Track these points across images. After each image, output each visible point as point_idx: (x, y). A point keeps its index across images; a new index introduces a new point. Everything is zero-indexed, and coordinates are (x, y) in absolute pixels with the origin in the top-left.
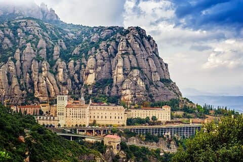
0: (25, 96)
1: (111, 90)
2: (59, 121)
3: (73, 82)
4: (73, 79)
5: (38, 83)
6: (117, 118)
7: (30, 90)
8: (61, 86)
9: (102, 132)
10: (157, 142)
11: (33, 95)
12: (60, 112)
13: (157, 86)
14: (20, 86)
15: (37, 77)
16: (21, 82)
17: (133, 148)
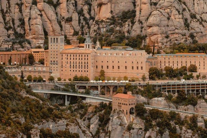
0: (11, 37)
1: (132, 27)
2: (51, 73)
3: (82, 18)
4: (81, 13)
5: (30, 19)
6: (135, 68)
7: (19, 29)
8: (63, 23)
9: (111, 89)
10: (194, 104)
11: (22, 36)
12: (53, 60)
13: (202, 20)
14: (6, 23)
15: (28, 10)
16: (7, 19)
17: (155, 114)
